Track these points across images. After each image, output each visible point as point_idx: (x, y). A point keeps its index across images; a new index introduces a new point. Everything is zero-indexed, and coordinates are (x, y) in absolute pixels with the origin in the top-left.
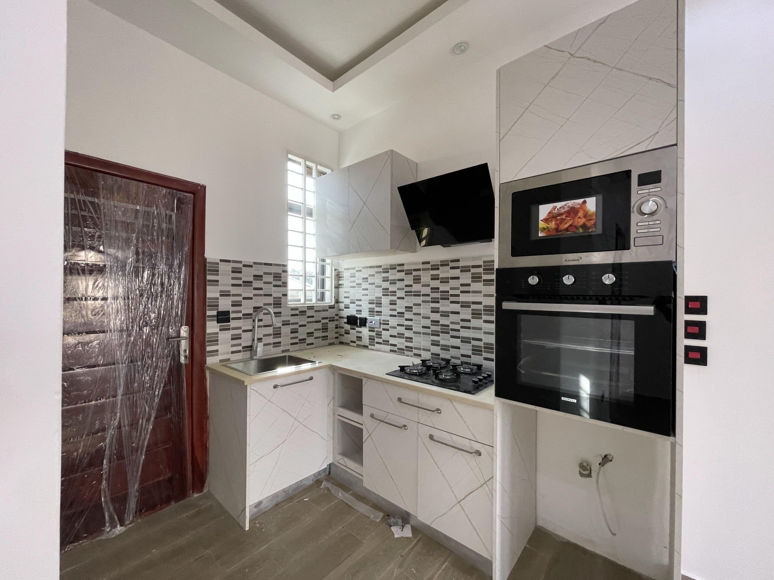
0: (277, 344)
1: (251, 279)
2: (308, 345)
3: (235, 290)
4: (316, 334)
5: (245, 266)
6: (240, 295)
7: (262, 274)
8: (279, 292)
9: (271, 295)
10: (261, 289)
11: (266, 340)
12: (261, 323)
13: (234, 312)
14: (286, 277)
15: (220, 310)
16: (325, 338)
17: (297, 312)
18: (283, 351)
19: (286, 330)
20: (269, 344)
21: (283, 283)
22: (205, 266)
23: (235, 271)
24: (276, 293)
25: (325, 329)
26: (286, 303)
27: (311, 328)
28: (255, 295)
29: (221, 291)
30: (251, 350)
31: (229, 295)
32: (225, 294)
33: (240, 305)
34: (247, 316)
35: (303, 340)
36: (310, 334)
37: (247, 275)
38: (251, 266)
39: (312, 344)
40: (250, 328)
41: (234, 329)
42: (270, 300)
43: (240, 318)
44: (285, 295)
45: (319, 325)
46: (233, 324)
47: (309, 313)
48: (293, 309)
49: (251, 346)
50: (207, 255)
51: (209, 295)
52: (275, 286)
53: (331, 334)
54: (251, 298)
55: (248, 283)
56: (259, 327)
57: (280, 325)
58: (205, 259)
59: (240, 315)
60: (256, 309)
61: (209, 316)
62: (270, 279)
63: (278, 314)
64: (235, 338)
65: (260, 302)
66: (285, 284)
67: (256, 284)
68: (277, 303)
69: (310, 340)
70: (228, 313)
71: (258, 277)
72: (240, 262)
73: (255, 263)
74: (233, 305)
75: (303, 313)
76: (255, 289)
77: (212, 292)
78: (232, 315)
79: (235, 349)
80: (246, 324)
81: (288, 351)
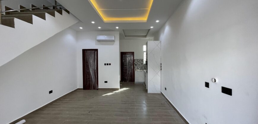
17: (145, 65)
24: (142, 62)
29: (136, 62)
50: (135, 58)
57: (142, 66)
66: (143, 61)
73: (139, 59)
76: (139, 62)
78: (137, 65)
79: (137, 68)
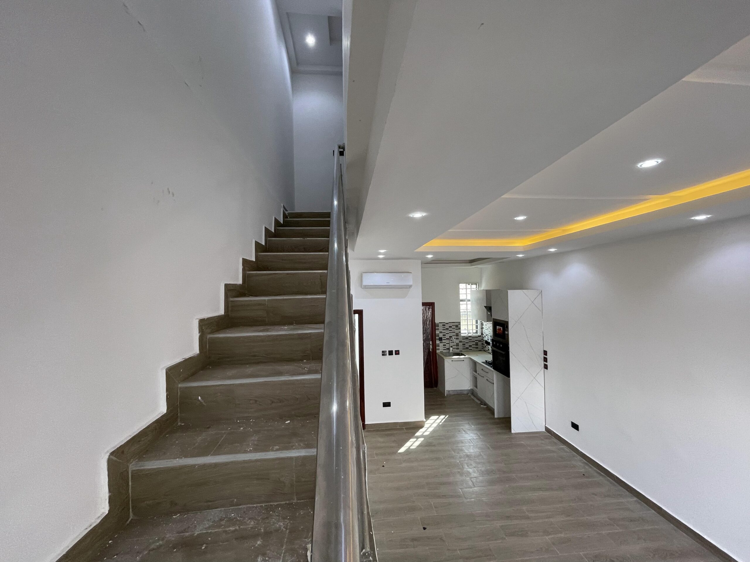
0: (458, 349)
1: (448, 328)
2: (469, 350)
3: (443, 331)
4: (473, 346)
5: (446, 324)
6: (445, 333)
7: (451, 326)
8: (458, 331)
9: (455, 332)
10: (451, 330)
11: (454, 347)
12: (452, 341)
13: (444, 338)
14: (460, 326)
15: (440, 337)
16: (477, 348)
17: (465, 338)
18: (460, 351)
19: (460, 344)
20: (455, 348)
21: (459, 328)
22: (435, 325)
23: (443, 325)
25: (477, 344)
26: (460, 335)
27: (471, 344)
28: (450, 332)
29: (440, 332)
30: (449, 350)
31: (442, 333)
32: (441, 332)
33: (445, 336)
34: (447, 339)
35: (467, 348)
36: (470, 346)
37: (447, 326)
38: (448, 324)
39: (471, 350)
40: (448, 343)
41: (444, 343)
42: (455, 334)
43: (445, 340)
44: (460, 332)
45: (474, 343)
46: (443, 341)
47: (470, 338)
48: (463, 337)
49: (449, 348)
50: (435, 322)
51: (437, 333)
52: (456, 329)
53: (480, 346)
54: (448, 333)
55: (447, 329)
56: (451, 342)
57: (458, 342)
58: (435, 323)
59: (445, 339)
60: (451, 337)
61: (437, 339)
62: (454, 327)
63: (457, 339)
64: (444, 345)
65: (451, 335)
67: (450, 329)
68: (457, 335)
69: (470, 348)
70: (441, 338)
71: (450, 327)
72: (445, 323)
73: (449, 322)
74: (443, 336)
75: (467, 338)
76: (449, 330)
77: (437, 332)
78: (443, 339)
79: (444, 349)
80: (447, 341)
81: (462, 351)
